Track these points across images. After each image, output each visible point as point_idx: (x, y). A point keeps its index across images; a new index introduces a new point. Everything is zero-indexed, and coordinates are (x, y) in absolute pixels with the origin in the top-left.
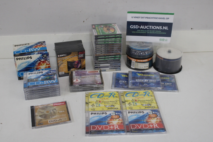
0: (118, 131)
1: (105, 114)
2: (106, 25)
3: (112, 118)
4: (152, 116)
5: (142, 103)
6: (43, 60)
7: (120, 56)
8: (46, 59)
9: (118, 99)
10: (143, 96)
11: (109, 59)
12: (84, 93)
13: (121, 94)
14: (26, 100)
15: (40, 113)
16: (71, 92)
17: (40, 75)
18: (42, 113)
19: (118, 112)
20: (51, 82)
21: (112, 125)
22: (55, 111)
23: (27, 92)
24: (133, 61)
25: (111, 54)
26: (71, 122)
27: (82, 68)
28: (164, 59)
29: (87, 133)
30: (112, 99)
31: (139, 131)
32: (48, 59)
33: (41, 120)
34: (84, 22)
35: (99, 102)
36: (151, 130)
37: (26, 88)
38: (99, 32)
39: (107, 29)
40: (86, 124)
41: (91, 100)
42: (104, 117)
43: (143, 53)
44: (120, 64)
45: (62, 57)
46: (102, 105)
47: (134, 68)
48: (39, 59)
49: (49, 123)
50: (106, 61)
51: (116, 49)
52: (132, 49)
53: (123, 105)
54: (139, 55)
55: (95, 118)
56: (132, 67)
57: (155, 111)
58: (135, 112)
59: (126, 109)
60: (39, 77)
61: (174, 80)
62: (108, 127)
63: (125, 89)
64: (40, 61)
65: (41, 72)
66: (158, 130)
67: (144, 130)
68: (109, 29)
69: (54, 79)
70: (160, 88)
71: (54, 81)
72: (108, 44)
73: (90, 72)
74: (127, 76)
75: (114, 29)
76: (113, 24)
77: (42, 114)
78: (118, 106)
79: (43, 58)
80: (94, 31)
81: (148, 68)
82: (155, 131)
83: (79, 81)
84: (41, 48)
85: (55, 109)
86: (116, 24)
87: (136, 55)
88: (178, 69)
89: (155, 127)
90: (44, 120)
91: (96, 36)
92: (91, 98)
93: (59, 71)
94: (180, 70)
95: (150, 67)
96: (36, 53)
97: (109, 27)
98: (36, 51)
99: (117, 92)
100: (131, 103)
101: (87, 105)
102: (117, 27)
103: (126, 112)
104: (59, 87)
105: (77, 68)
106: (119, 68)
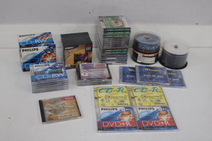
0: (130, 128)
1: (115, 109)
2: (113, 18)
3: (123, 115)
4: (162, 112)
5: (151, 99)
6: (49, 52)
7: (127, 50)
8: (52, 51)
9: (127, 94)
10: (151, 92)
11: (116, 52)
12: (92, 87)
13: (130, 89)
14: (33, 93)
15: (49, 107)
16: (78, 86)
17: (47, 68)
18: (51, 107)
19: (128, 108)
20: (59, 75)
21: (124, 122)
22: (64, 105)
23: (34, 85)
24: (140, 55)
25: (118, 48)
26: (82, 118)
27: (88, 61)
28: (171, 54)
29: (99, 129)
30: (120, 94)
31: (151, 128)
32: (54, 51)
33: (51, 115)
34: (90, 13)
35: (108, 97)
36: (163, 127)
37: (34, 81)
38: (108, 25)
39: (115, 22)
40: (97, 120)
41: (100, 95)
42: (115, 113)
43: (150, 47)
44: (127, 58)
45: (70, 49)
46: (112, 101)
47: (140, 62)
48: (46, 51)
49: (59, 118)
50: (113, 54)
51: (124, 43)
52: (139, 43)
53: (133, 101)
54: (147, 49)
55: (105, 114)
56: (138, 61)
57: (165, 107)
58: (145, 108)
59: (136, 105)
60: (46, 70)
61: (180, 76)
62: (120, 123)
63: (133, 84)
64: (46, 53)
65: (47, 64)
66: (170, 127)
67: (156, 127)
68: (117, 23)
69: (62, 73)
70: (168, 84)
71: (63, 75)
72: (116, 38)
73: (97, 65)
74: (134, 71)
75: (123, 22)
76: (120, 17)
77: (51, 109)
78: (127, 102)
79: (49, 50)
80: (102, 24)
81: (154, 62)
82: (166, 128)
83: (87, 74)
84: (47, 39)
85: (64, 104)
86: (123, 17)
87: (143, 50)
88: (184, 65)
89: (166, 125)
90: (54, 116)
91: (104, 29)
92: (100, 93)
93: (66, 64)
94: (186, 65)
95: (156, 61)
96: (42, 45)
97: (117, 19)
98: (43, 43)
99: (126, 87)
100: (141, 99)
101: (97, 100)
102: (125, 20)
103: (136, 108)
104: (68, 81)
105: (83, 61)
106: (125, 61)
